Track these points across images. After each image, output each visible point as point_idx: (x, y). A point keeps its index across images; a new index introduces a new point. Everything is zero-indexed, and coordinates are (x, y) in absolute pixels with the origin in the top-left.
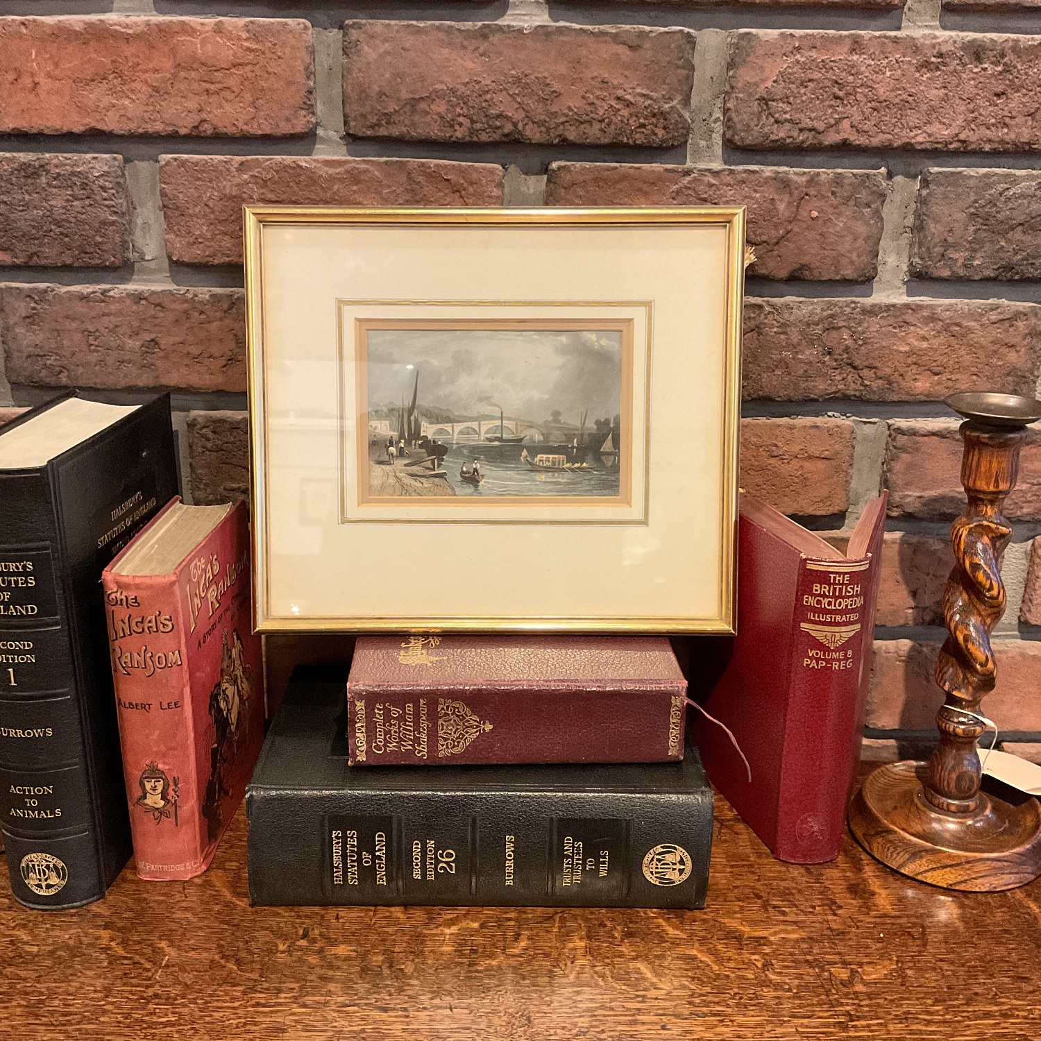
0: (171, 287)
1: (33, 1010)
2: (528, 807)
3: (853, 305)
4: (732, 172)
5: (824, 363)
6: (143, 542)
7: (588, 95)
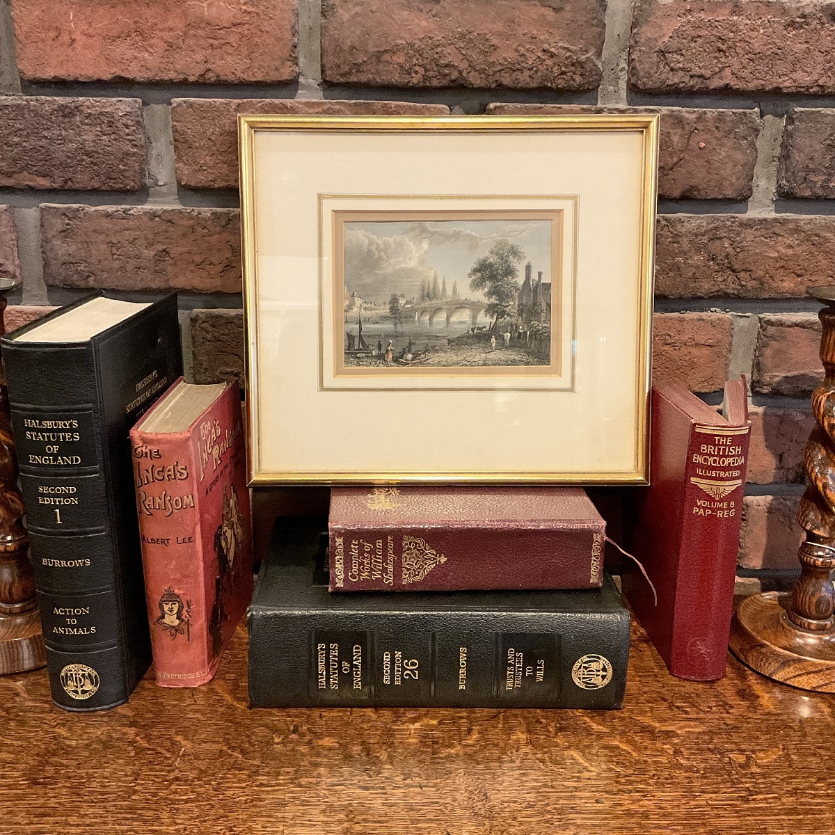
0: (180, 207)
1: (76, 790)
2: (478, 623)
3: (733, 220)
5: (709, 267)
6: (159, 410)
7: (520, 48)
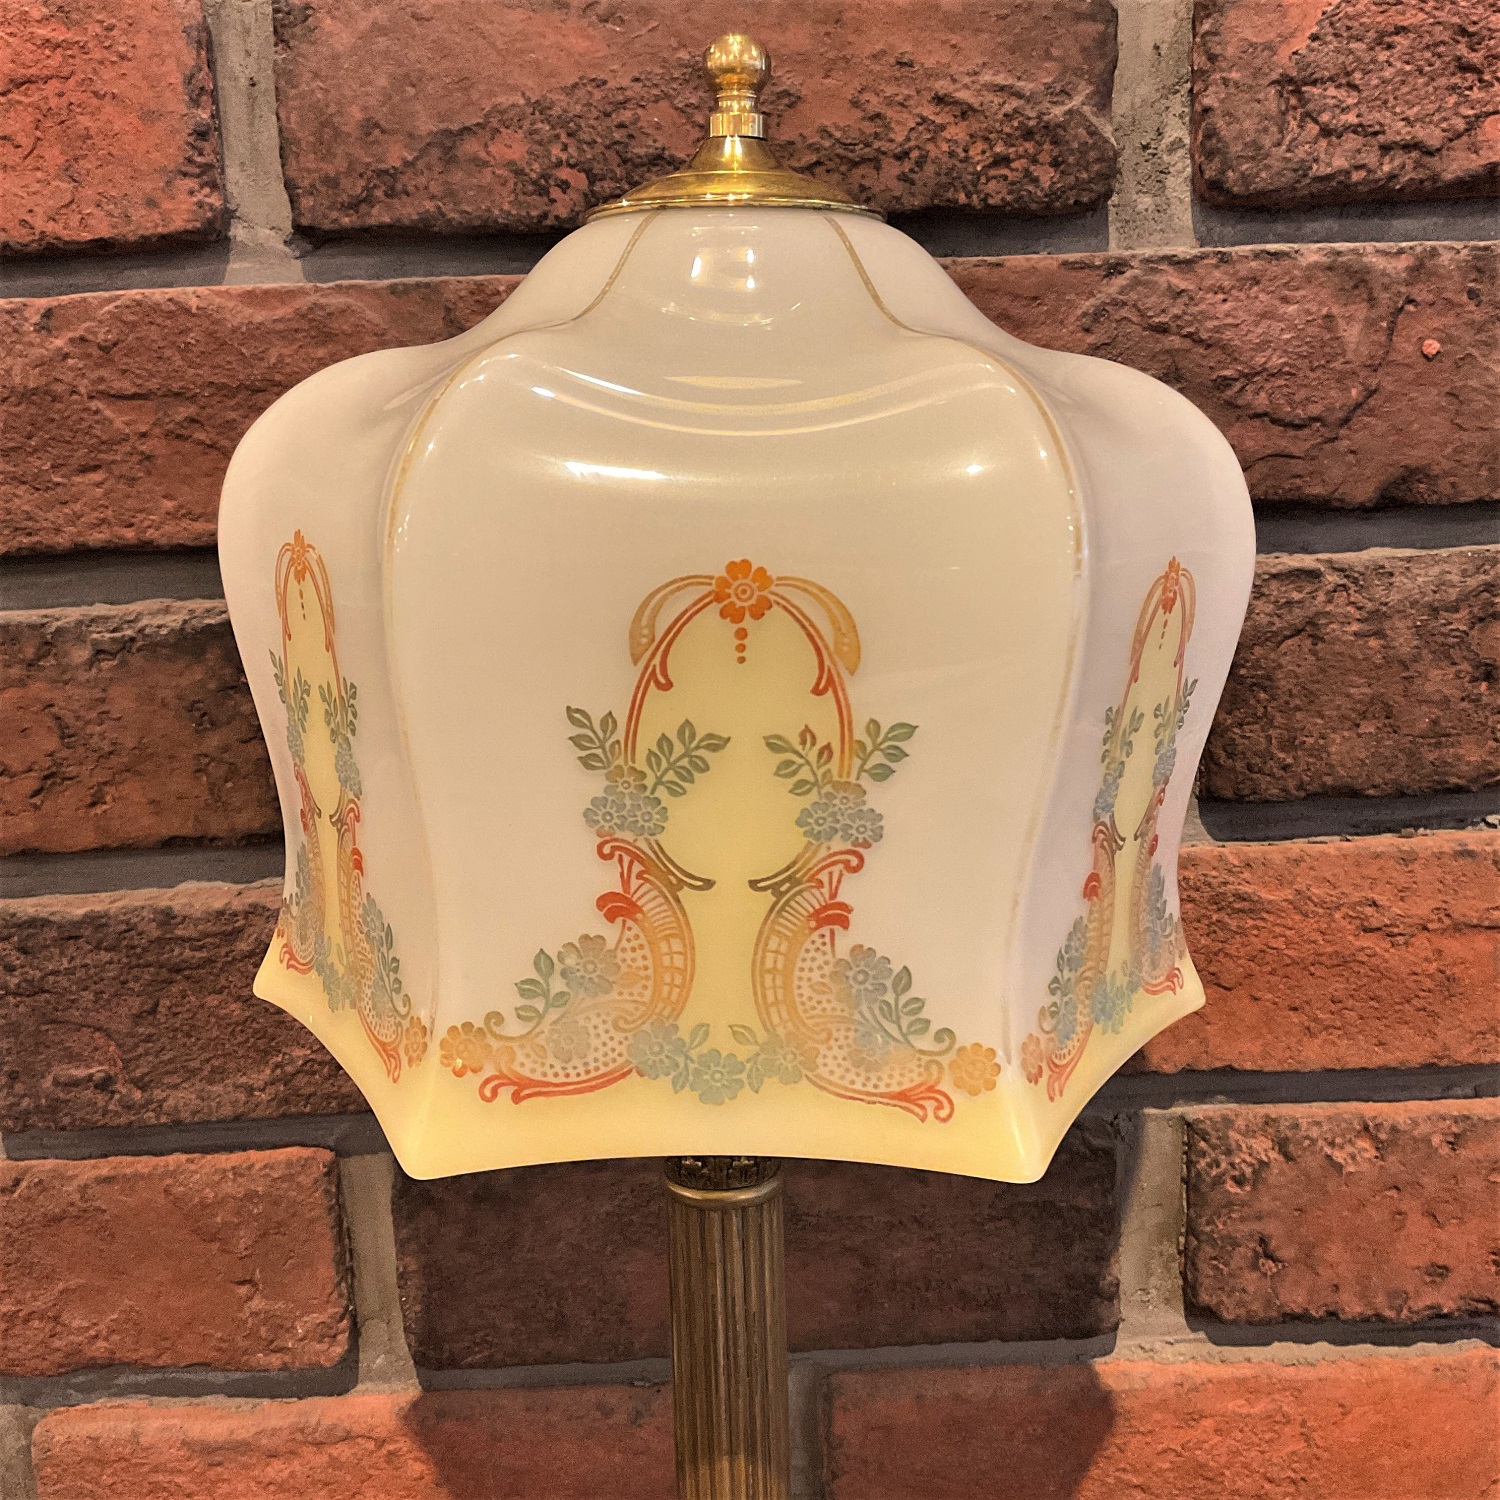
4: (1224, 259)
